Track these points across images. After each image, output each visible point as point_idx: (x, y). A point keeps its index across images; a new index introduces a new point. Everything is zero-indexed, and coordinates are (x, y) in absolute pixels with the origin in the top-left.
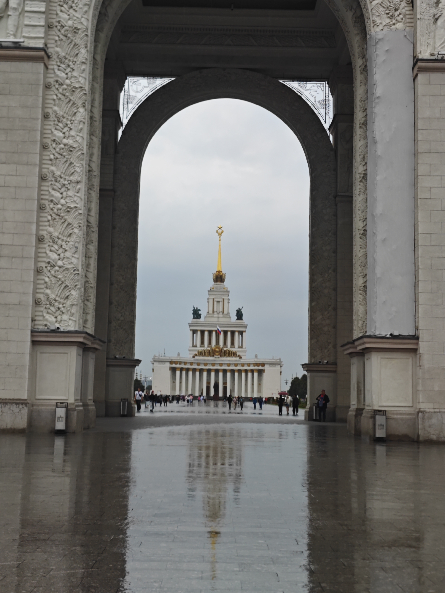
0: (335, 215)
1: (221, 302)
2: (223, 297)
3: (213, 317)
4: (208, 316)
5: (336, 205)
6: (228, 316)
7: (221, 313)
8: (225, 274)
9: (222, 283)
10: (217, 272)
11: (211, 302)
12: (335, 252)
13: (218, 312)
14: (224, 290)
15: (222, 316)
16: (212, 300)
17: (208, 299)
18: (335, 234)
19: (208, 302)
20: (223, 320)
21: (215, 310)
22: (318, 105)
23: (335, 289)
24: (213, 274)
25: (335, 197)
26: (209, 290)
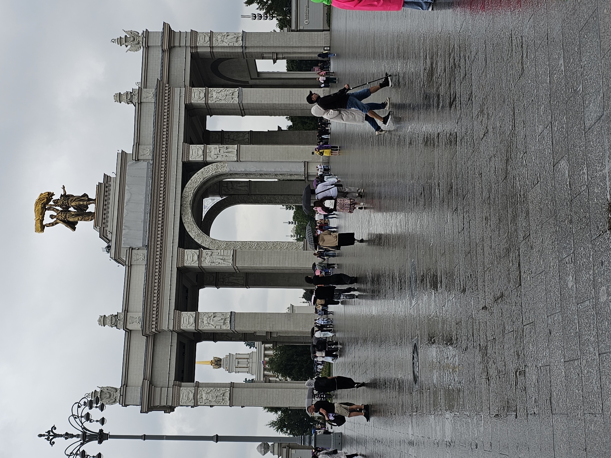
0: (255, 195)
1: (239, 361)
2: (235, 359)
3: (252, 367)
4: (251, 372)
5: (252, 195)
6: (251, 354)
7: (249, 360)
8: (214, 358)
9: (222, 360)
10: (212, 365)
11: (238, 369)
12: (268, 195)
13: (248, 363)
14: (228, 358)
15: (251, 359)
16: (236, 368)
17: (236, 372)
18: (262, 195)
19: (238, 372)
20: (255, 358)
21: (245, 366)
22: (213, 202)
23: (281, 195)
24: (214, 368)
25: (249, 195)
26: (228, 371)
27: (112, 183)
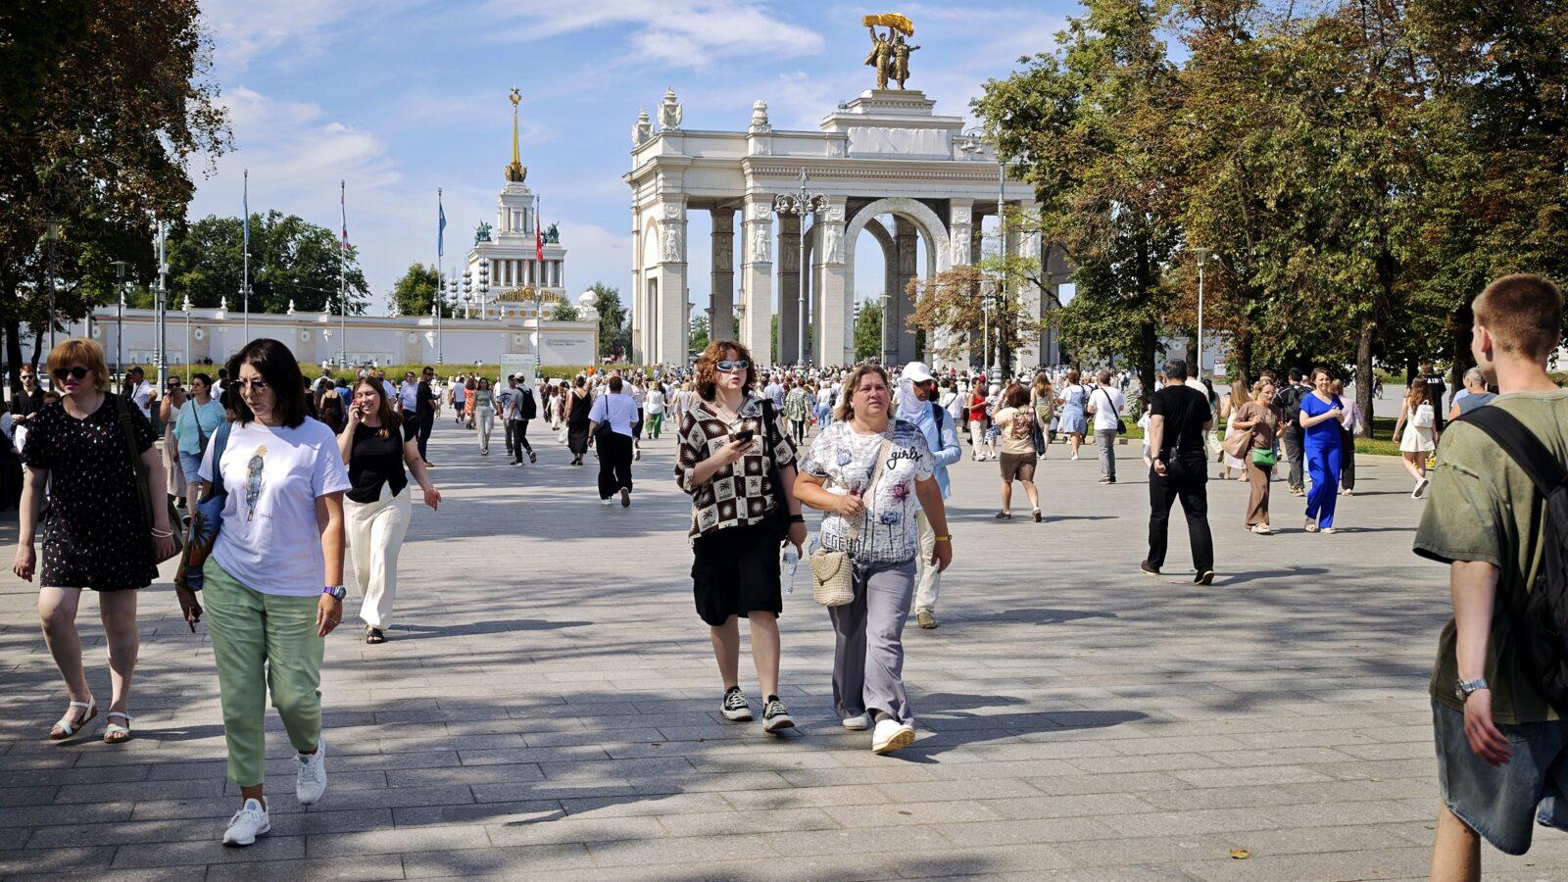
1: (520, 213)
2: (525, 206)
3: (509, 237)
7: (521, 231)
8: (525, 169)
9: (522, 183)
10: (510, 163)
11: (504, 212)
13: (517, 229)
14: (526, 194)
15: (525, 236)
16: (507, 209)
19: (499, 212)
21: (512, 225)
24: (506, 167)
26: (503, 193)
27: (925, 111)
